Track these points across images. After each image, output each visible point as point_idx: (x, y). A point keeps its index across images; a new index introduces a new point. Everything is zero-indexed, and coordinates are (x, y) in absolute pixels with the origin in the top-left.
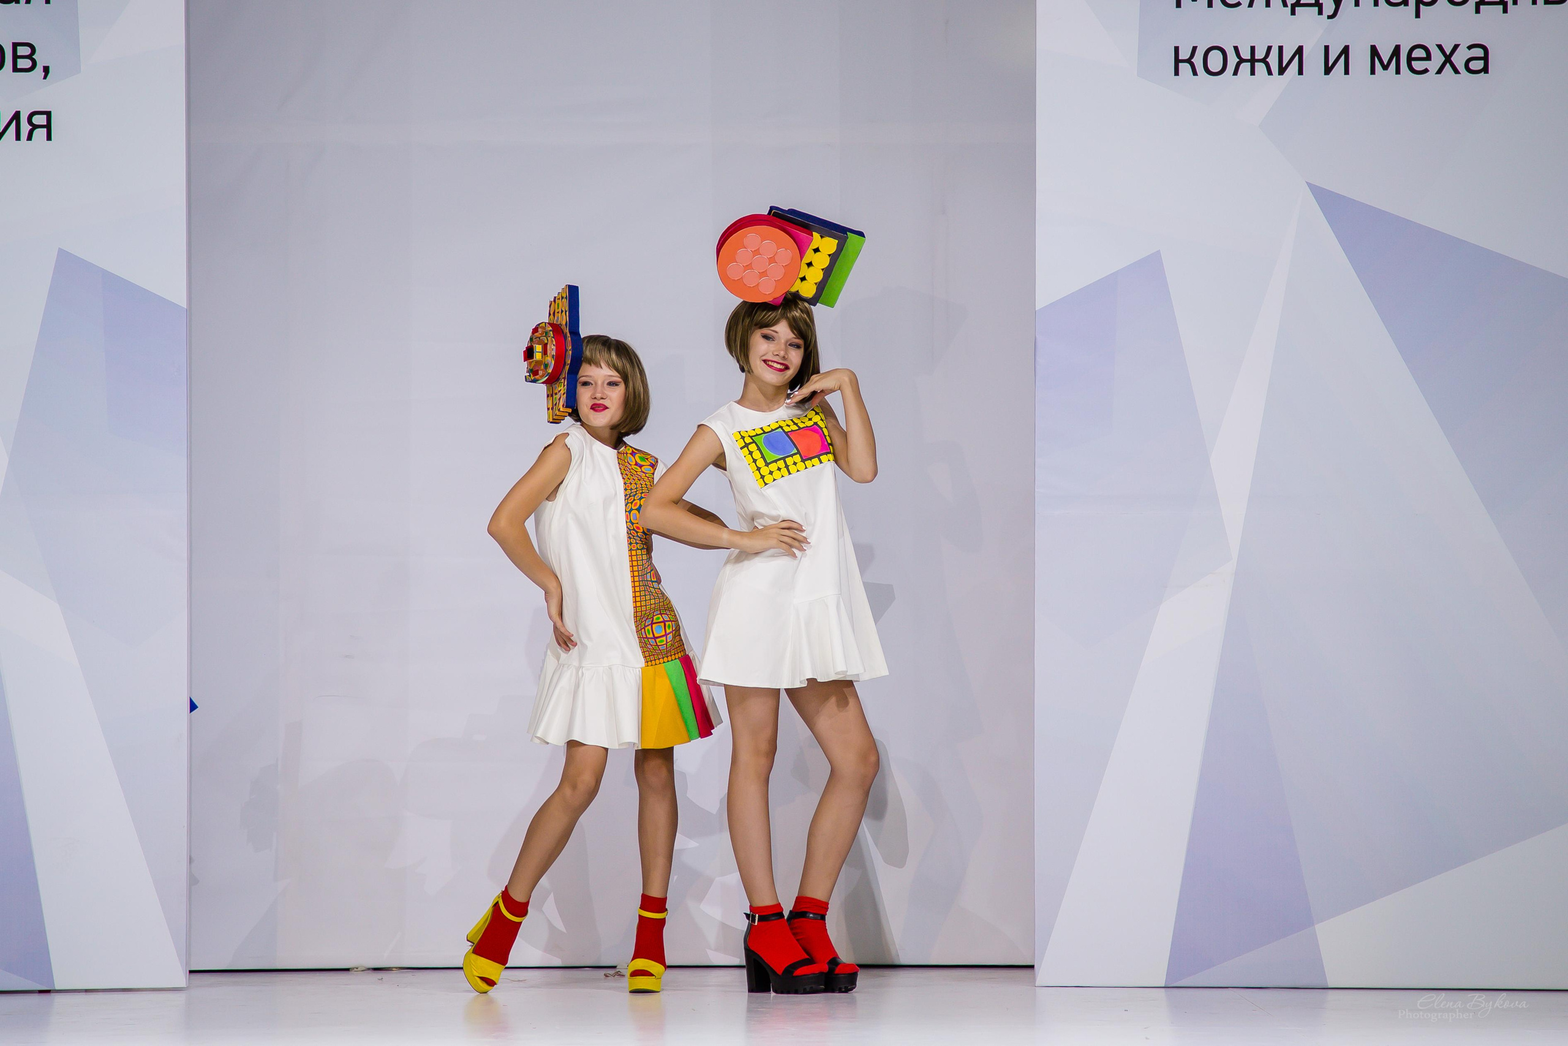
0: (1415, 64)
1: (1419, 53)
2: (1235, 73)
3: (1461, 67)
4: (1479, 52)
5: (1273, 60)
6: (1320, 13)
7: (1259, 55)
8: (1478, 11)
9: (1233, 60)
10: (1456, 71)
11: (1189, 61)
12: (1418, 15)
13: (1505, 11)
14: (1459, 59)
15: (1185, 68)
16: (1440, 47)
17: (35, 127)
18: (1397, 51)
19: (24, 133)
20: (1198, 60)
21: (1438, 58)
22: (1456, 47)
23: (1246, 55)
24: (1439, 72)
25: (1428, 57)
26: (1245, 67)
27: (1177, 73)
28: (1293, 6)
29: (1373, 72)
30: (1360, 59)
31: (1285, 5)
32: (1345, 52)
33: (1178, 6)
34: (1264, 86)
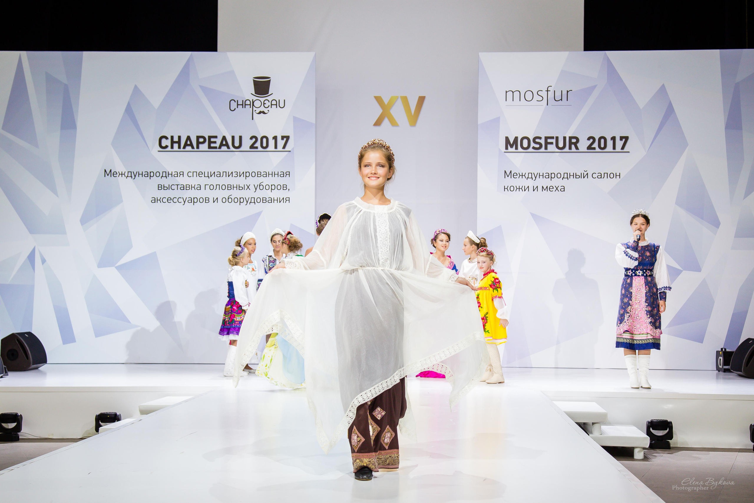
0: (550, 190)
1: (551, 187)
2: (516, 191)
3: (559, 190)
4: (563, 187)
5: (523, 189)
6: (532, 179)
7: (521, 188)
8: (563, 179)
9: (515, 188)
10: (558, 191)
11: (507, 188)
12: (551, 180)
13: (568, 179)
14: (559, 189)
15: (506, 190)
16: (555, 186)
17: (287, 200)
18: (547, 187)
19: (285, 201)
20: (509, 188)
21: (555, 189)
22: (558, 186)
23: (518, 188)
24: (555, 191)
25: (553, 188)
26: (518, 190)
27: (504, 191)
28: (527, 178)
29: (542, 191)
30: (540, 188)
31: (525, 178)
32: (537, 187)
33: (505, 178)
34: (522, 193)
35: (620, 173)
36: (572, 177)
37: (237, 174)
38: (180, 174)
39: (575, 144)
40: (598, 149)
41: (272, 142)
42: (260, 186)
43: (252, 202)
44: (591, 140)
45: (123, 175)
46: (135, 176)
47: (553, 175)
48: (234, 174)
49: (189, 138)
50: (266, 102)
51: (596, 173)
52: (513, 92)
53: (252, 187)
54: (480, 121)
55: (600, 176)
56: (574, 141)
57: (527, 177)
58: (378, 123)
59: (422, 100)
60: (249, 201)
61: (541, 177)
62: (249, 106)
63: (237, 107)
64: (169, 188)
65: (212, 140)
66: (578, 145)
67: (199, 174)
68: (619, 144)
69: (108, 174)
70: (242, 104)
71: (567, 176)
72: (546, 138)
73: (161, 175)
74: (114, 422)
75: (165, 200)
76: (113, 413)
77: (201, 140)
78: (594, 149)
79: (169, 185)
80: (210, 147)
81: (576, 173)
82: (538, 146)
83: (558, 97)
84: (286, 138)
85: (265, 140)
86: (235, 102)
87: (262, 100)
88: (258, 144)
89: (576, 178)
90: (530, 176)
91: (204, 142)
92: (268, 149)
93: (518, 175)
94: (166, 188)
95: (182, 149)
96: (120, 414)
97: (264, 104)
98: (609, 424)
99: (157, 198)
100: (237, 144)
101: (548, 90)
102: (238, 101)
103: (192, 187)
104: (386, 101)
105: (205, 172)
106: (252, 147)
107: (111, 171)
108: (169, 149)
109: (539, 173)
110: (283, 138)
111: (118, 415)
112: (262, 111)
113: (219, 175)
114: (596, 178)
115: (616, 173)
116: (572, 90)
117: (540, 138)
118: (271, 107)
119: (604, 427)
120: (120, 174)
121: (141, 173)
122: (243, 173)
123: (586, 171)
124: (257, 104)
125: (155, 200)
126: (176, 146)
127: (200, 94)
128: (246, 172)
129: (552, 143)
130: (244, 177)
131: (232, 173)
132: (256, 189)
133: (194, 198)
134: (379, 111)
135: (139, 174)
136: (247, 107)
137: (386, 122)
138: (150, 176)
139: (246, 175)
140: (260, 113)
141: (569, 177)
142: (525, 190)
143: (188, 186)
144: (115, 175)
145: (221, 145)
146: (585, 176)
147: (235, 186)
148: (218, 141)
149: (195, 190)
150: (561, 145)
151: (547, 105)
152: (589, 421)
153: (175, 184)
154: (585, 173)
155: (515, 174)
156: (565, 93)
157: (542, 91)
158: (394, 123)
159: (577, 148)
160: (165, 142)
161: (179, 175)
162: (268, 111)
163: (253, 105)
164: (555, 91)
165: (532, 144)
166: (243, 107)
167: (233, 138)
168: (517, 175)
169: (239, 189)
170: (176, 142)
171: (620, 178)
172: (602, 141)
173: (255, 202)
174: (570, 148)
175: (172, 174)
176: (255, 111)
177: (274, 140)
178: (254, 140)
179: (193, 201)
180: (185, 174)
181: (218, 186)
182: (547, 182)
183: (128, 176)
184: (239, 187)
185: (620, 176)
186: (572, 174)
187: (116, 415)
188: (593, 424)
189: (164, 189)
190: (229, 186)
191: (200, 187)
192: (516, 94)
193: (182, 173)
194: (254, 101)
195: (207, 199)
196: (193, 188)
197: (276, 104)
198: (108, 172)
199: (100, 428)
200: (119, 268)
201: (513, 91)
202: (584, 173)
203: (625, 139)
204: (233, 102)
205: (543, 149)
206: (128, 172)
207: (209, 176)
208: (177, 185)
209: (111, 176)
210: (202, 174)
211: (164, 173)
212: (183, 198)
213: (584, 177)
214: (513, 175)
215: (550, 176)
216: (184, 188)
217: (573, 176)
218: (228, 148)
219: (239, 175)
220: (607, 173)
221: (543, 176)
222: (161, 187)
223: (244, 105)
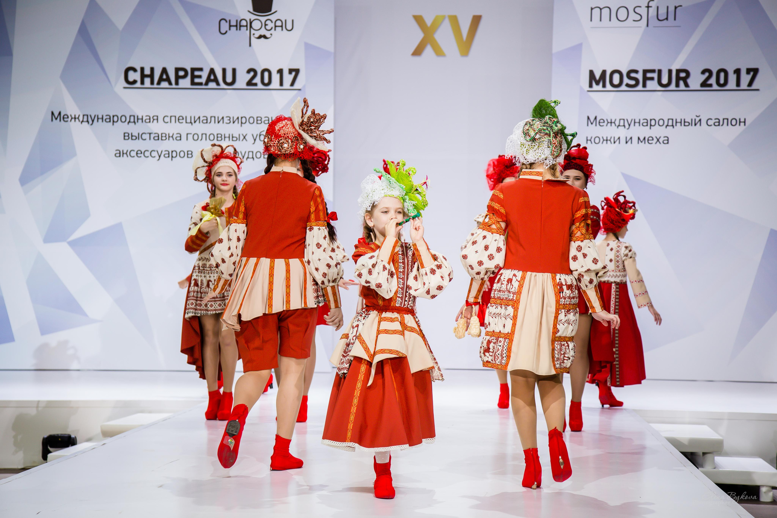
0: (649, 141)
1: (651, 139)
2: (602, 143)
3: (661, 142)
4: (666, 139)
5: (612, 140)
6: (625, 128)
7: (609, 139)
8: (666, 128)
10: (660, 143)
11: (590, 140)
12: (650, 128)
13: (673, 128)
14: (661, 140)
15: (589, 142)
16: (656, 137)
18: (644, 139)
20: (593, 140)
21: (655, 140)
22: (660, 137)
23: (605, 139)
24: (656, 143)
25: (653, 140)
26: (605, 142)
27: (587, 143)
28: (618, 126)
29: (638, 143)
30: (635, 140)
31: (616, 125)
32: (631, 138)
33: (588, 125)
34: (610, 147)
35: (745, 119)
36: (679, 124)
37: (229, 120)
38: (154, 120)
39: (685, 80)
40: (715, 87)
41: (276, 78)
42: (260, 135)
43: (249, 157)
44: (707, 74)
45: (77, 120)
46: (93, 121)
47: (653, 123)
48: (226, 120)
49: (164, 71)
50: (268, 22)
51: (711, 119)
52: (601, 9)
53: (250, 138)
54: (556, 47)
55: (718, 123)
56: (683, 75)
57: (617, 124)
58: (418, 52)
59: (477, 20)
60: (246, 156)
61: (637, 124)
62: (245, 28)
63: (230, 29)
64: (139, 137)
65: (197, 73)
66: (689, 81)
67: (179, 119)
68: (745, 78)
69: (56, 116)
70: (235, 24)
71: (673, 123)
72: (645, 72)
73: (128, 120)
74: (67, 446)
75: (133, 154)
76: (66, 435)
77: (181, 73)
78: (711, 85)
79: (139, 134)
80: (193, 83)
81: (684, 120)
82: (633, 82)
83: (662, 16)
84: (296, 72)
85: (266, 74)
86: (226, 22)
87: (263, 19)
88: (257, 80)
89: (685, 125)
90: (622, 124)
91: (185, 77)
92: (271, 87)
93: (606, 122)
94: (134, 138)
95: (155, 86)
96: (75, 437)
97: (266, 25)
98: (727, 454)
99: (123, 151)
100: (229, 79)
101: (650, 5)
102: (230, 21)
103: (169, 137)
104: (429, 22)
105: (186, 117)
106: (250, 83)
107: (60, 113)
108: (138, 84)
109: (635, 120)
110: (291, 71)
111: (73, 438)
112: (262, 34)
113: (205, 121)
114: (711, 125)
115: (740, 119)
116: (681, 6)
117: (636, 72)
118: (275, 30)
119: (718, 459)
120: (72, 118)
121: (100, 117)
122: (238, 118)
123: (698, 115)
124: (256, 25)
125: (120, 153)
126: (147, 81)
127: (180, 10)
128: (242, 118)
129: (652, 79)
130: (238, 123)
131: (223, 118)
132: (255, 140)
133: (172, 152)
134: (419, 35)
135: (98, 119)
136: (243, 29)
137: (428, 50)
138: (113, 121)
139: (241, 120)
140: (260, 37)
141: (674, 124)
142: (614, 142)
143: (164, 135)
144: (66, 120)
145: (208, 80)
146: (697, 122)
147: (227, 135)
148: (205, 75)
149: (173, 139)
150: (665, 81)
151: (648, 26)
152: (699, 451)
153: (146, 132)
154: (698, 119)
155: (602, 121)
156: (672, 9)
157: (640, 7)
158: (439, 52)
159: (687, 85)
160: (133, 76)
161: (152, 120)
162: (271, 34)
163: (251, 27)
164: (658, 7)
165: (626, 80)
166: (237, 29)
167: (224, 70)
168: (604, 122)
169: (233, 140)
170: (147, 76)
171: (745, 125)
172: (722, 75)
173: (253, 158)
174: (677, 85)
175: (142, 119)
176: (254, 34)
177: (278, 76)
178: (252, 74)
179: (171, 155)
180: (160, 119)
181: (204, 136)
182: (645, 132)
183: (83, 121)
184: (233, 137)
185: (745, 122)
186: (679, 120)
187: (69, 437)
188: (704, 454)
189: (132, 139)
190: (219, 136)
191: (180, 137)
192: (606, 12)
193: (155, 118)
194: (252, 20)
195: (190, 153)
196: (171, 139)
197: (280, 24)
198: (56, 114)
199: (49, 455)
200: (72, 244)
201: (601, 7)
202: (695, 120)
203: (754, 72)
204: (223, 22)
205: (640, 87)
206: (84, 116)
207: (193, 121)
208: (150, 134)
209: (60, 120)
210: (183, 119)
211: (132, 118)
212: (157, 151)
213: (695, 125)
214: (599, 122)
215: (649, 123)
216: (158, 137)
217: (681, 122)
218: (218, 84)
219: (232, 121)
220: (728, 119)
221: (639, 123)
222: (127, 136)
223: (238, 26)
